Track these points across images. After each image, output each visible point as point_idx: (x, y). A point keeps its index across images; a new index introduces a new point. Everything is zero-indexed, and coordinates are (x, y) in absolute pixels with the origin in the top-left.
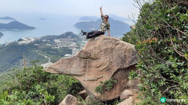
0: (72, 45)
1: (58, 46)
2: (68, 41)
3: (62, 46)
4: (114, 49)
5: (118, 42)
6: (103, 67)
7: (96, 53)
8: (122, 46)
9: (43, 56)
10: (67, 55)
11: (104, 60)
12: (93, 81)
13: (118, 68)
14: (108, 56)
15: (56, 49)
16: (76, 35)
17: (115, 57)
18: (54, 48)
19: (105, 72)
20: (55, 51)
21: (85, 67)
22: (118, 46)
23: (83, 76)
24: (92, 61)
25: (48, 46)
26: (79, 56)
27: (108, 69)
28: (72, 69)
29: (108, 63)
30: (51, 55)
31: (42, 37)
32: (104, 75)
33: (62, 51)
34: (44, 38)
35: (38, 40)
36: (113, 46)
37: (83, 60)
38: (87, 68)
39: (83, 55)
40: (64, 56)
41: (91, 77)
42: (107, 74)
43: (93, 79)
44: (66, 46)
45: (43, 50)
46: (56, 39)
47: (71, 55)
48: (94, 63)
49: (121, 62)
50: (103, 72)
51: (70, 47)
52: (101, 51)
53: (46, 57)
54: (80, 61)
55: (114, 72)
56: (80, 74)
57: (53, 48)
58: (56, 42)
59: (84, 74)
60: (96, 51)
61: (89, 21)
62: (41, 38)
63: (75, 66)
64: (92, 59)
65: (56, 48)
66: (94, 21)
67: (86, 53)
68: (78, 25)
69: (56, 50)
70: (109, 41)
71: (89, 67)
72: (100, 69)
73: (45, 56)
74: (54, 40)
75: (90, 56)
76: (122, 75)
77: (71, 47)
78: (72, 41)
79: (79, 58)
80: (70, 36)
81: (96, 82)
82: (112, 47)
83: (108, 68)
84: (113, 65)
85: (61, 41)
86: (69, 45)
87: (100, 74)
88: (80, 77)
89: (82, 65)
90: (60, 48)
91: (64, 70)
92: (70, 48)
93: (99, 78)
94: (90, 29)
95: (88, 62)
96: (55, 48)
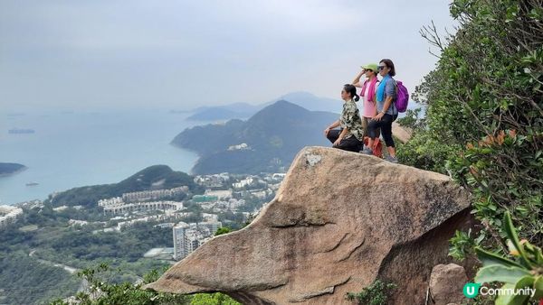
0: (169, 212)
1: (115, 224)
2: (152, 200)
3: (133, 221)
4: (370, 187)
5: (378, 165)
6: (348, 248)
7: (322, 205)
8: (393, 174)
9: (61, 270)
10: (154, 252)
11: (348, 224)
12: (322, 299)
13: (394, 242)
14: (357, 211)
15: (110, 233)
16: (181, 173)
17: (379, 211)
18: (103, 233)
19: (356, 264)
20: (108, 243)
21: (290, 256)
22: (380, 177)
23: (287, 286)
24: (312, 232)
25: (78, 227)
26: (267, 222)
27: (364, 252)
28: (249, 268)
29: (361, 234)
30: (92, 258)
31: (50, 197)
32: (353, 273)
33: (134, 240)
34: (58, 199)
35: (37, 209)
36: (368, 178)
37: (282, 233)
38: (298, 258)
39: (279, 218)
40: (140, 256)
41: (315, 287)
42: (362, 268)
43: (320, 292)
44: (146, 219)
45: (58, 247)
46: (108, 198)
47: (169, 250)
48: (318, 239)
49: (398, 223)
50: (349, 263)
51: (162, 222)
52: (334, 197)
53: (72, 270)
54: (273, 237)
55: (382, 257)
56: (275, 279)
57: (95, 232)
58: (107, 208)
59: (290, 280)
60: (320, 199)
61: (225, 122)
62: (46, 203)
63: (256, 255)
64: (310, 225)
65: (110, 230)
66: (243, 120)
67: (290, 208)
68: (187, 140)
69: (110, 240)
70: (352, 164)
71: (305, 253)
72: (341, 254)
73: (66, 268)
74: (101, 203)
75: (304, 216)
76: (408, 265)
77: (168, 220)
78: (167, 198)
79: (267, 230)
80: (159, 180)
81: (331, 298)
82: (364, 181)
83: (363, 247)
84: (376, 235)
85: (126, 201)
86: (159, 212)
87: (342, 273)
88: (276, 291)
89: (282, 249)
90: (123, 228)
91: (221, 275)
92: (163, 226)
93: (341, 285)
94: (231, 148)
95: (298, 239)
96: (106, 230)
